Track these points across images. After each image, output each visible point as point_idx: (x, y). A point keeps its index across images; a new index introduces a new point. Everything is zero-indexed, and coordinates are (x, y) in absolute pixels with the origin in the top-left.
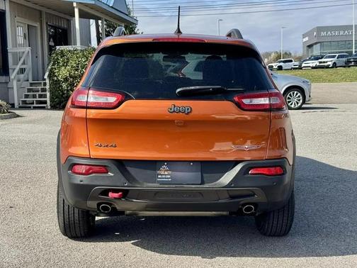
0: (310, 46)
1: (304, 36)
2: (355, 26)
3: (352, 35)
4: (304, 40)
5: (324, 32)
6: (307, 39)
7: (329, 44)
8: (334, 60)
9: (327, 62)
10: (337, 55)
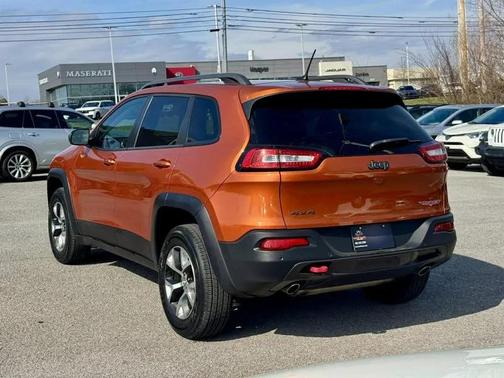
0: (51, 91)
1: (41, 77)
2: (116, 64)
3: (112, 76)
4: (42, 82)
5: (70, 71)
6: (45, 80)
7: (78, 87)
8: (97, 108)
9: (88, 112)
10: (100, 102)
